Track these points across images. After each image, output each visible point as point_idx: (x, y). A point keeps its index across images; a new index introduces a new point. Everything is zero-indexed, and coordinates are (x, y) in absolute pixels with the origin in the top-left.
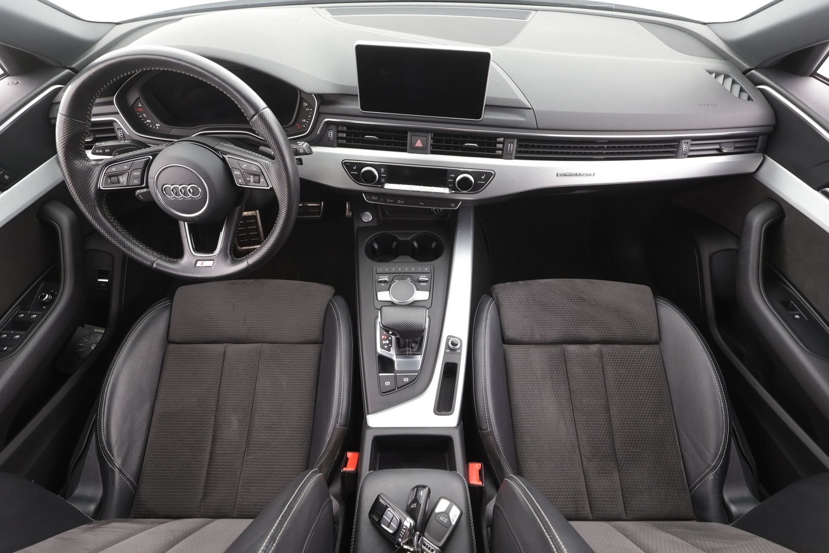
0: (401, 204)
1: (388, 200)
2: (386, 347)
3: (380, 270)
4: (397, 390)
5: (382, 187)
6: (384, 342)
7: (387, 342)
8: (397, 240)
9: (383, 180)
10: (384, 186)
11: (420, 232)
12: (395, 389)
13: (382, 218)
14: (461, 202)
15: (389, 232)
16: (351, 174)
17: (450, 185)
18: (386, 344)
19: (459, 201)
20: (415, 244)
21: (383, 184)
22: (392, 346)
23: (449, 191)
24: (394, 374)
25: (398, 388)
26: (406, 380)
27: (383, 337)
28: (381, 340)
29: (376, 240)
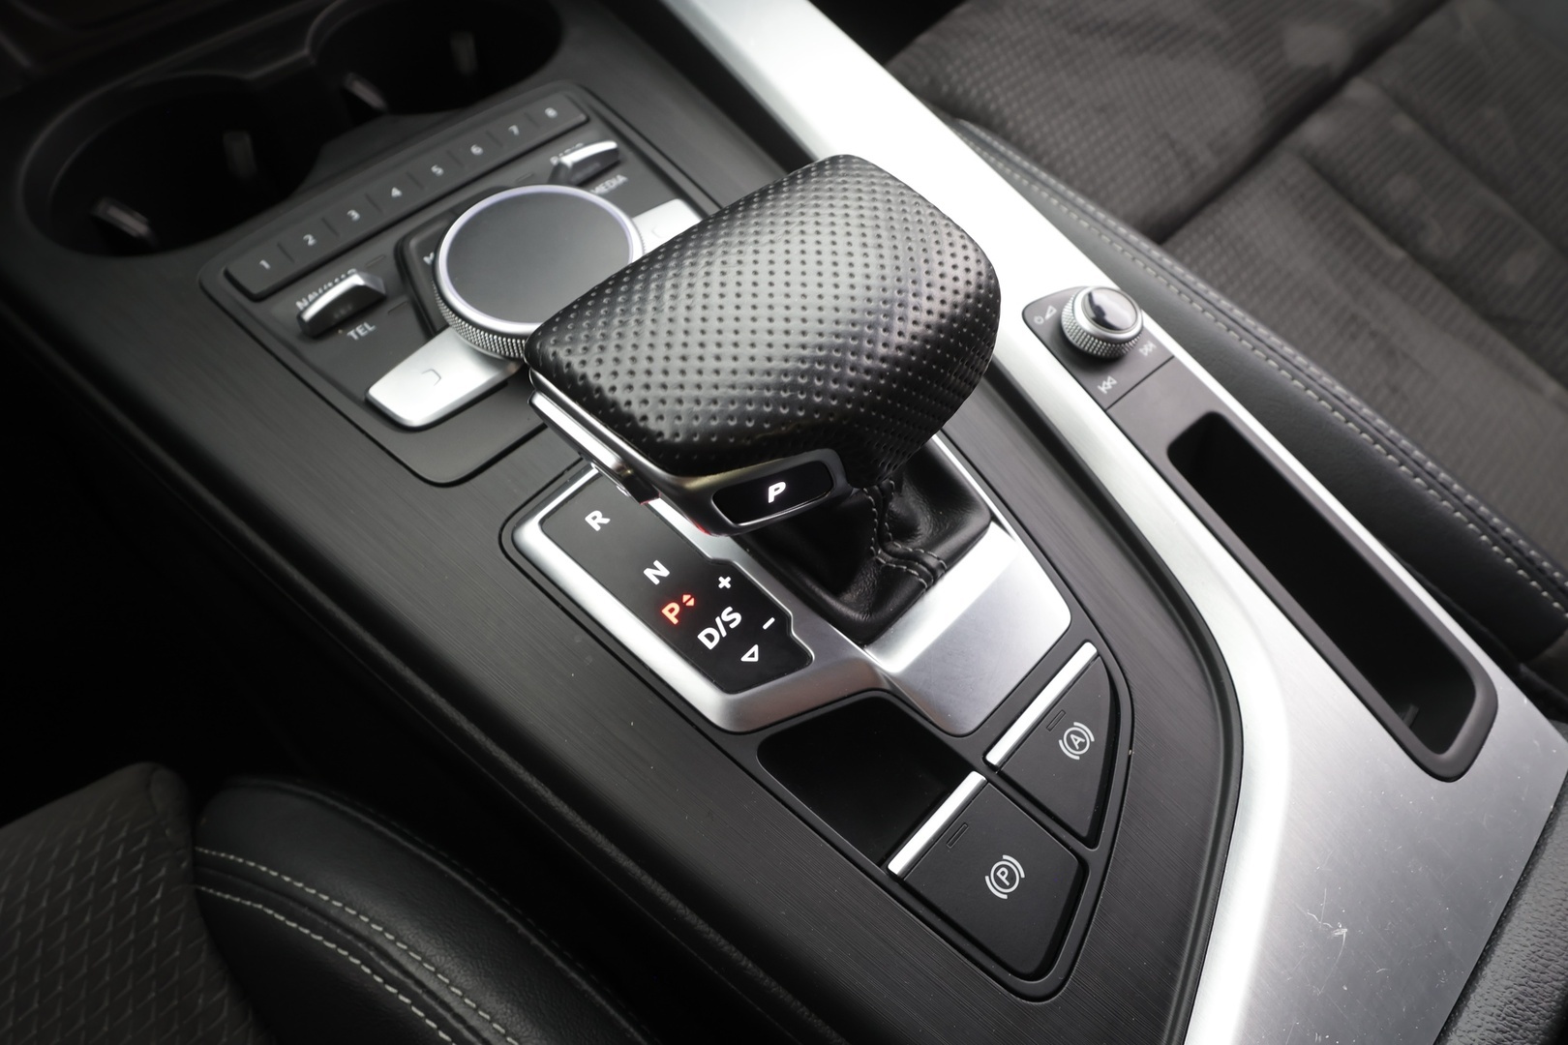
2: (752, 655)
3: (266, 266)
4: (1094, 855)
6: (710, 638)
7: (731, 617)
12: (1083, 866)
18: (736, 640)
22: (783, 620)
24: (973, 781)
25: (1091, 841)
26: (1079, 741)
27: (671, 612)
28: (682, 641)
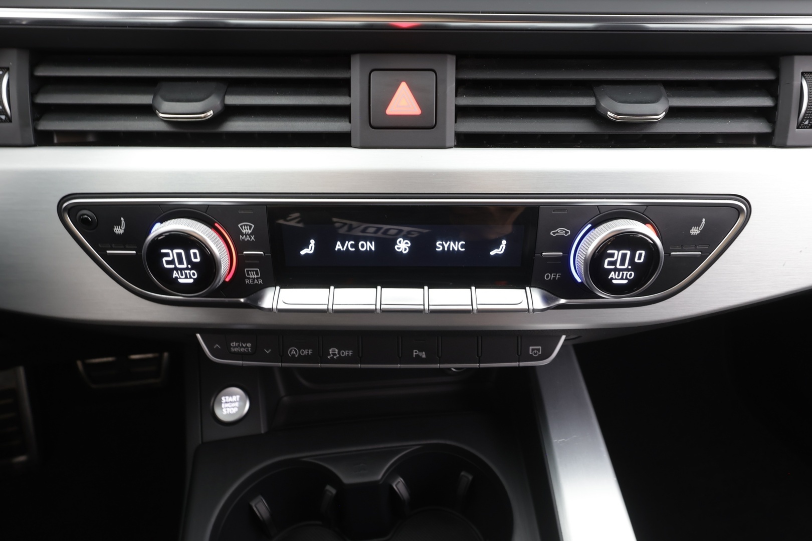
0: (341, 360)
1: (293, 351)
5: (254, 304)
8: (335, 481)
9: (253, 275)
10: (260, 298)
11: (413, 445)
13: (286, 399)
14: (564, 337)
15: (306, 456)
16: (110, 259)
17: (549, 276)
19: (557, 334)
20: (399, 485)
21: (256, 292)
23: (546, 299)
29: (258, 487)
